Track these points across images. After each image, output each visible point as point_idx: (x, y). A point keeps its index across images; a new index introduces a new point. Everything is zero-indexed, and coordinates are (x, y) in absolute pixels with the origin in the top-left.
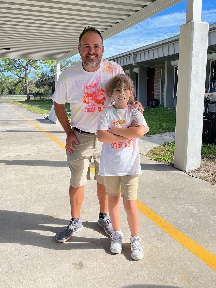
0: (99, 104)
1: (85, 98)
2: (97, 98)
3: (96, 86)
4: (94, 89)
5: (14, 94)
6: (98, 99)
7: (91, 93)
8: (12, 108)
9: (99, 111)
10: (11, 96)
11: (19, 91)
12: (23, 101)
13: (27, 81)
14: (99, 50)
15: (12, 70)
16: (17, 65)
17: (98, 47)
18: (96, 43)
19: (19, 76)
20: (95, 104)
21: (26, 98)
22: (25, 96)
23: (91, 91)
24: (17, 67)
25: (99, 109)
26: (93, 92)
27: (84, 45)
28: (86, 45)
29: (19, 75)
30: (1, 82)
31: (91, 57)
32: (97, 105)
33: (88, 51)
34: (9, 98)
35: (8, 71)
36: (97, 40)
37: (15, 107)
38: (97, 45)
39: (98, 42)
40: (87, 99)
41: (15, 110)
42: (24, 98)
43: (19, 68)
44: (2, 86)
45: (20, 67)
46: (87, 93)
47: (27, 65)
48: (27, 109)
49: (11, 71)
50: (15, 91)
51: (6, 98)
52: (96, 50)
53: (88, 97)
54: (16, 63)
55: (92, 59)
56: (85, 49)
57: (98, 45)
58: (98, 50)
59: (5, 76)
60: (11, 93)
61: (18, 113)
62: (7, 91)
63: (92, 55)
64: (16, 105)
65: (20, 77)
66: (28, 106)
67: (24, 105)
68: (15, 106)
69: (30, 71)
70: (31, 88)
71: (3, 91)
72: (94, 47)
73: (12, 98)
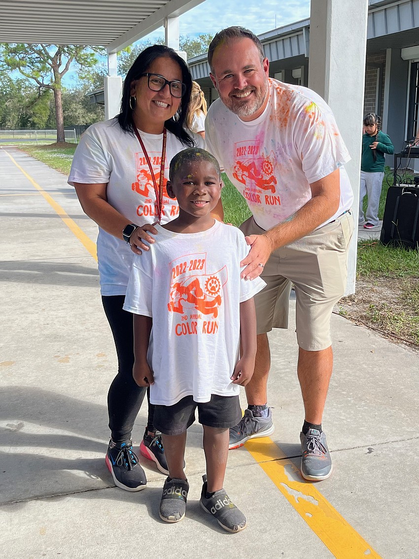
0: (266, 188)
1: (236, 172)
2: (260, 177)
3: (255, 151)
4: (251, 156)
5: (34, 126)
6: (262, 178)
7: (246, 164)
8: (15, 162)
9: (269, 204)
10: (25, 131)
11: (45, 119)
12: (47, 144)
13: (59, 93)
14: (256, 75)
15: (23, 66)
16: (36, 55)
17: (252, 70)
18: (246, 63)
19: (38, 82)
20: (258, 188)
21: (55, 137)
22: (53, 133)
23: (246, 160)
24: (37, 58)
25: (267, 199)
26: (250, 163)
27: (222, 74)
28: (225, 73)
29: (40, 79)
30: (1, 95)
31: (242, 96)
32: (263, 190)
33: (233, 84)
34: (19, 137)
35: (11, 70)
36: (248, 56)
37: (24, 159)
38: (249, 67)
39: (251, 60)
40: (240, 173)
41: (19, 167)
42: (52, 137)
43: (40, 62)
44: (4, 106)
45: (42, 60)
46: (239, 163)
47: (58, 54)
48: (51, 166)
49: (19, 68)
50: (36, 120)
51: (11, 137)
52: (250, 77)
53: (241, 170)
54: (34, 50)
55: (244, 100)
56: (225, 82)
57: (252, 66)
58: (253, 76)
59: (10, 80)
60: (25, 123)
61: (25, 173)
62: (13, 119)
63: (243, 92)
64: (26, 155)
65: (42, 85)
66: (54, 158)
67: (48, 155)
68: (25, 157)
69: (67, 69)
70: (76, 112)
71: (4, 117)
72: (245, 72)
73: (27, 136)
